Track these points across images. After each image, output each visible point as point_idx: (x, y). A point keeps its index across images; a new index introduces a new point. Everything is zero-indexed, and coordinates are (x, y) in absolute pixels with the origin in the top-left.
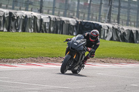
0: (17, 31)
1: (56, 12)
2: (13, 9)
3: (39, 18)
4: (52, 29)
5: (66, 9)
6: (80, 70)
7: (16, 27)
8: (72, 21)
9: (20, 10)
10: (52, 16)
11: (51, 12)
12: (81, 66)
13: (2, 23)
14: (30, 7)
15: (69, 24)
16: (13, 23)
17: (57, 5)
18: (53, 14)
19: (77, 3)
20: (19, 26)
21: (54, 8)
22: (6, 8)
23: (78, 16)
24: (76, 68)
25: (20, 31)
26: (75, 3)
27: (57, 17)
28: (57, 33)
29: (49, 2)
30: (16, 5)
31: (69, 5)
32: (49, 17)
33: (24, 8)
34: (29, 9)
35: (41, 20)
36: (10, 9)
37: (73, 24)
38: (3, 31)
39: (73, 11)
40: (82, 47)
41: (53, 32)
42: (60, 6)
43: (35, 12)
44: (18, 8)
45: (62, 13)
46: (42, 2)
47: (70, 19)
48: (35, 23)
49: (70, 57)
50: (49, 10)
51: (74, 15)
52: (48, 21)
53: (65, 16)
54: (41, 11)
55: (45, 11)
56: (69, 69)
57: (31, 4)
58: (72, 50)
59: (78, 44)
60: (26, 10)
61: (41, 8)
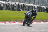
0: (26, 10)
1: (39, 4)
2: (25, 3)
3: (33, 6)
4: (38, 10)
5: (43, 3)
6: (30, 24)
7: (25, 9)
8: (45, 7)
9: (27, 3)
10: (38, 6)
11: (38, 4)
12: (31, 23)
13: (21, 8)
14: (30, 2)
15: (44, 8)
16: (24, 8)
17: (40, 2)
18: (38, 5)
19: (47, 1)
20: (26, 9)
21: (39, 3)
22: (22, 3)
23: (47, 6)
24: (29, 24)
25: (27, 11)
26: (46, 1)
27: (40, 6)
28: (40, 11)
29: (37, 1)
30: (26, 2)
31: (44, 2)
32: (37, 6)
33: (28, 3)
34: (30, 3)
35: (34, 7)
36: (23, 3)
37: (45, 8)
38: (21, 11)
39: (45, 4)
40: (31, 15)
41: (38, 11)
42: (41, 2)
43: (32, 4)
44: (26, 3)
45: (41, 4)
46: (34, 1)
47: (44, 7)
48: (32, 8)
49: (26, 19)
50: (37, 4)
51: (45, 5)
52: (37, 7)
53: (42, 5)
54: (34, 4)
55: (35, 4)
56: (26, 24)
57: (31, 1)
58: (27, 17)
59: (29, 14)
60: (29, 3)
61: (34, 3)
